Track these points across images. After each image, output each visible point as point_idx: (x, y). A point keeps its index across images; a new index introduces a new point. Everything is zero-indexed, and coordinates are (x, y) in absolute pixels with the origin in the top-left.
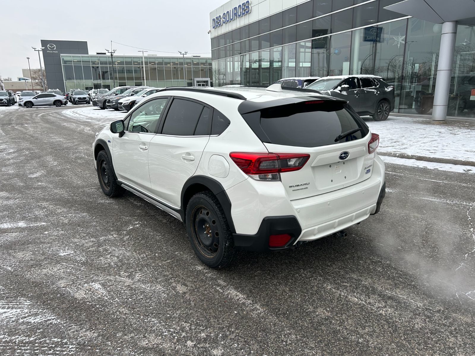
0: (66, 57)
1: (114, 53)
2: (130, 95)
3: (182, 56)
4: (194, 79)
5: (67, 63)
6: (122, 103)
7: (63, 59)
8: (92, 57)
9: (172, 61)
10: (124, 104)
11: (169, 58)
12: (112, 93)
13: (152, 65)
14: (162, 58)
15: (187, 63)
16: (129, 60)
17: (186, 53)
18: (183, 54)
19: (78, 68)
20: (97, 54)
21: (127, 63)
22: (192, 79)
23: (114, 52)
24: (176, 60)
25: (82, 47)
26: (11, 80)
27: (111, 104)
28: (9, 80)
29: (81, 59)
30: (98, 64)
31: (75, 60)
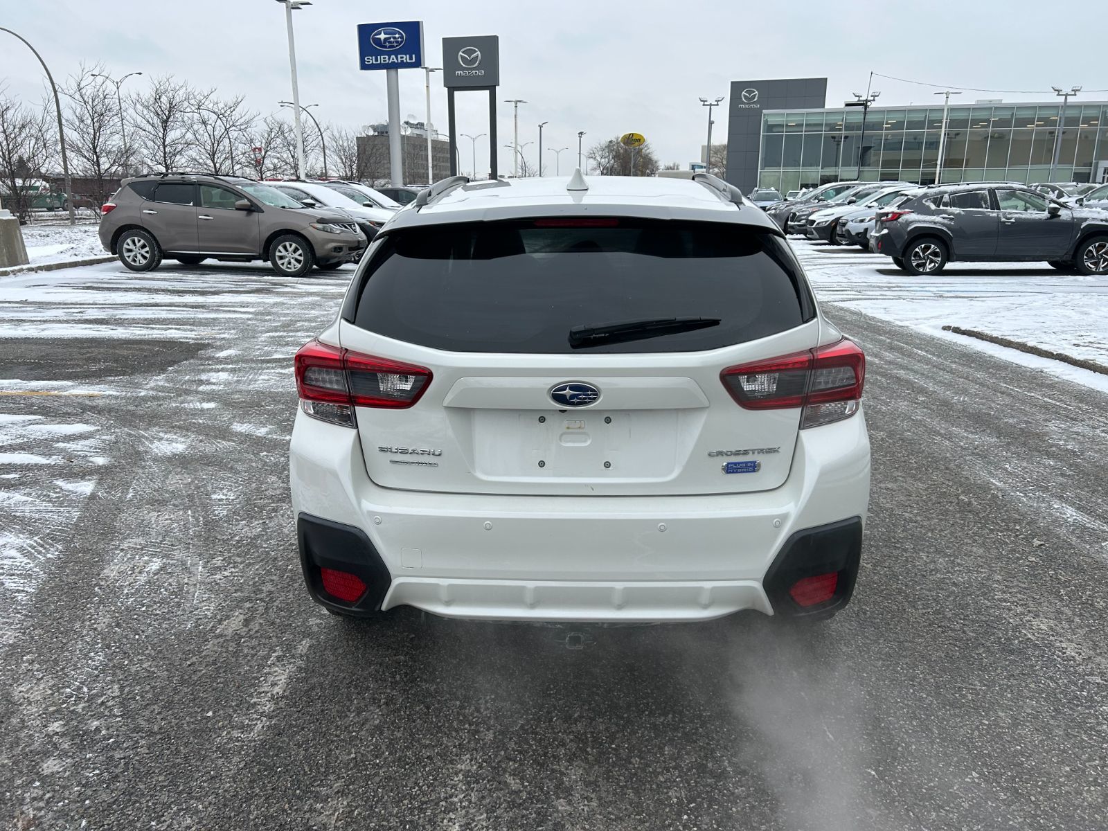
0: (772, 115)
1: (874, 100)
2: (846, 202)
3: (1062, 99)
4: (1097, 163)
5: (774, 130)
6: (815, 221)
7: (766, 121)
8: (830, 113)
9: (1038, 114)
10: (818, 224)
11: (1033, 107)
12: (810, 198)
13: (983, 127)
14: (1011, 108)
15: (1086, 120)
16: (920, 117)
17: (1075, 91)
18: (1066, 95)
19: (793, 140)
20: (847, 105)
21: (912, 124)
22: (1091, 163)
23: (872, 98)
24: (1054, 112)
25: (814, 90)
26: (678, 169)
27: (796, 223)
28: (673, 169)
29: (804, 120)
30: (840, 130)
31: (792, 121)
